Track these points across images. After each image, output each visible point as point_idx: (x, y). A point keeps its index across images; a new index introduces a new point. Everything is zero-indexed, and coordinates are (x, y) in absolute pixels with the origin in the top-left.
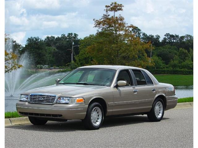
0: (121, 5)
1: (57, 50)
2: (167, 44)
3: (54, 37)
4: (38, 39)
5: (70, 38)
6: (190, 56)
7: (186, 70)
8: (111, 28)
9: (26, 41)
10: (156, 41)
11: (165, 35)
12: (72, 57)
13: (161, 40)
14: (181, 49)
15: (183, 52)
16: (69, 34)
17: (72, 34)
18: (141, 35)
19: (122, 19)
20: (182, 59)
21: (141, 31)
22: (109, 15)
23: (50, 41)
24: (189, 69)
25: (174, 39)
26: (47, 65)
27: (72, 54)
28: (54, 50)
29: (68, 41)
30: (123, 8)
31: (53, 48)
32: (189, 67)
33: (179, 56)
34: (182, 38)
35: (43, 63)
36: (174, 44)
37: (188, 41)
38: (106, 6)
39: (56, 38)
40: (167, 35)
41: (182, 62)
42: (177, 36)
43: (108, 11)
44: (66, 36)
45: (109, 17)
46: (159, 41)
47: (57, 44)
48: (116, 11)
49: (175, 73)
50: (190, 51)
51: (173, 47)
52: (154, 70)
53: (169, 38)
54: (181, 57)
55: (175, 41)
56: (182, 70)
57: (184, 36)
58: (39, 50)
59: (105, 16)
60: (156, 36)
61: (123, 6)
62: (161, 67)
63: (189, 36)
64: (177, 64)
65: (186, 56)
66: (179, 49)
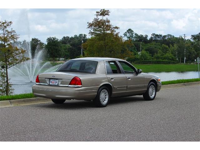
0: (108, 10)
1: (71, 47)
2: (153, 41)
3: (69, 37)
4: (55, 39)
5: (80, 38)
6: (170, 50)
7: (167, 60)
8: (100, 29)
9: (46, 40)
10: (145, 39)
11: (152, 35)
12: (82, 52)
13: (148, 38)
14: (163, 45)
15: (165, 47)
16: (80, 34)
17: (82, 34)
18: (134, 34)
19: (108, 22)
20: (164, 52)
21: (134, 32)
22: (98, 19)
23: (66, 40)
24: (169, 60)
25: (158, 38)
26: (63, 58)
27: (82, 50)
28: (69, 46)
29: (79, 40)
30: (109, 13)
31: (68, 45)
32: (169, 58)
33: (162, 50)
34: (165, 36)
35: (59, 57)
36: (158, 41)
37: (169, 39)
38: (97, 12)
39: (71, 38)
40: (153, 34)
41: (164, 55)
42: (161, 36)
43: (98, 16)
44: (78, 36)
45: (99, 20)
46: (147, 39)
47: (71, 42)
48: (104, 16)
49: (158, 63)
50: (170, 47)
51: (157, 43)
52: (142, 60)
53: (155, 37)
54: (163, 51)
55: (159, 39)
56: (164, 61)
57: (166, 36)
58: (56, 47)
59: (96, 20)
60: (145, 35)
61: (110, 12)
62: (148, 58)
63: (170, 35)
64: (160, 56)
65: (167, 50)
66: (162, 45)
